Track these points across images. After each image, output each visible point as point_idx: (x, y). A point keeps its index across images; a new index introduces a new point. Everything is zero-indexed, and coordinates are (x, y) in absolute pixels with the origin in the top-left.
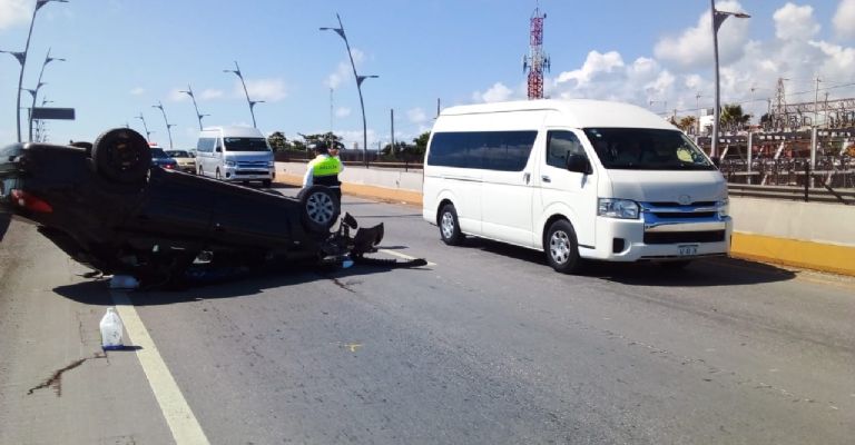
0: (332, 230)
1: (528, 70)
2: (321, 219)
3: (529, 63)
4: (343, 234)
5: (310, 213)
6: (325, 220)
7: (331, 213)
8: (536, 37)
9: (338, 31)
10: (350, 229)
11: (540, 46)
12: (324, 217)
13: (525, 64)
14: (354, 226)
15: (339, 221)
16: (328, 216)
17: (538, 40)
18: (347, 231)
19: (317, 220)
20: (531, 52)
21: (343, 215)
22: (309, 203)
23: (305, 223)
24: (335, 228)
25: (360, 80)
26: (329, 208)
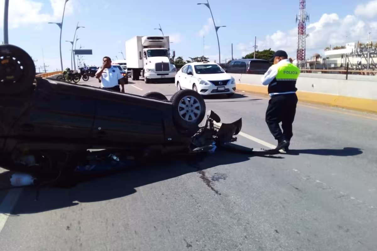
0: (200, 126)
1: (298, 21)
2: (190, 118)
3: (299, 18)
4: (208, 127)
5: (181, 113)
6: (194, 118)
7: (198, 112)
8: (303, 6)
9: (206, 4)
10: (214, 122)
11: (304, 10)
12: (193, 116)
13: (297, 19)
14: (218, 120)
15: (206, 118)
16: (196, 115)
17: (303, 7)
18: (212, 125)
19: (187, 118)
20: (300, 12)
21: (208, 113)
22: (180, 105)
23: (177, 121)
24: (203, 124)
25: (217, 28)
26: (197, 108)
